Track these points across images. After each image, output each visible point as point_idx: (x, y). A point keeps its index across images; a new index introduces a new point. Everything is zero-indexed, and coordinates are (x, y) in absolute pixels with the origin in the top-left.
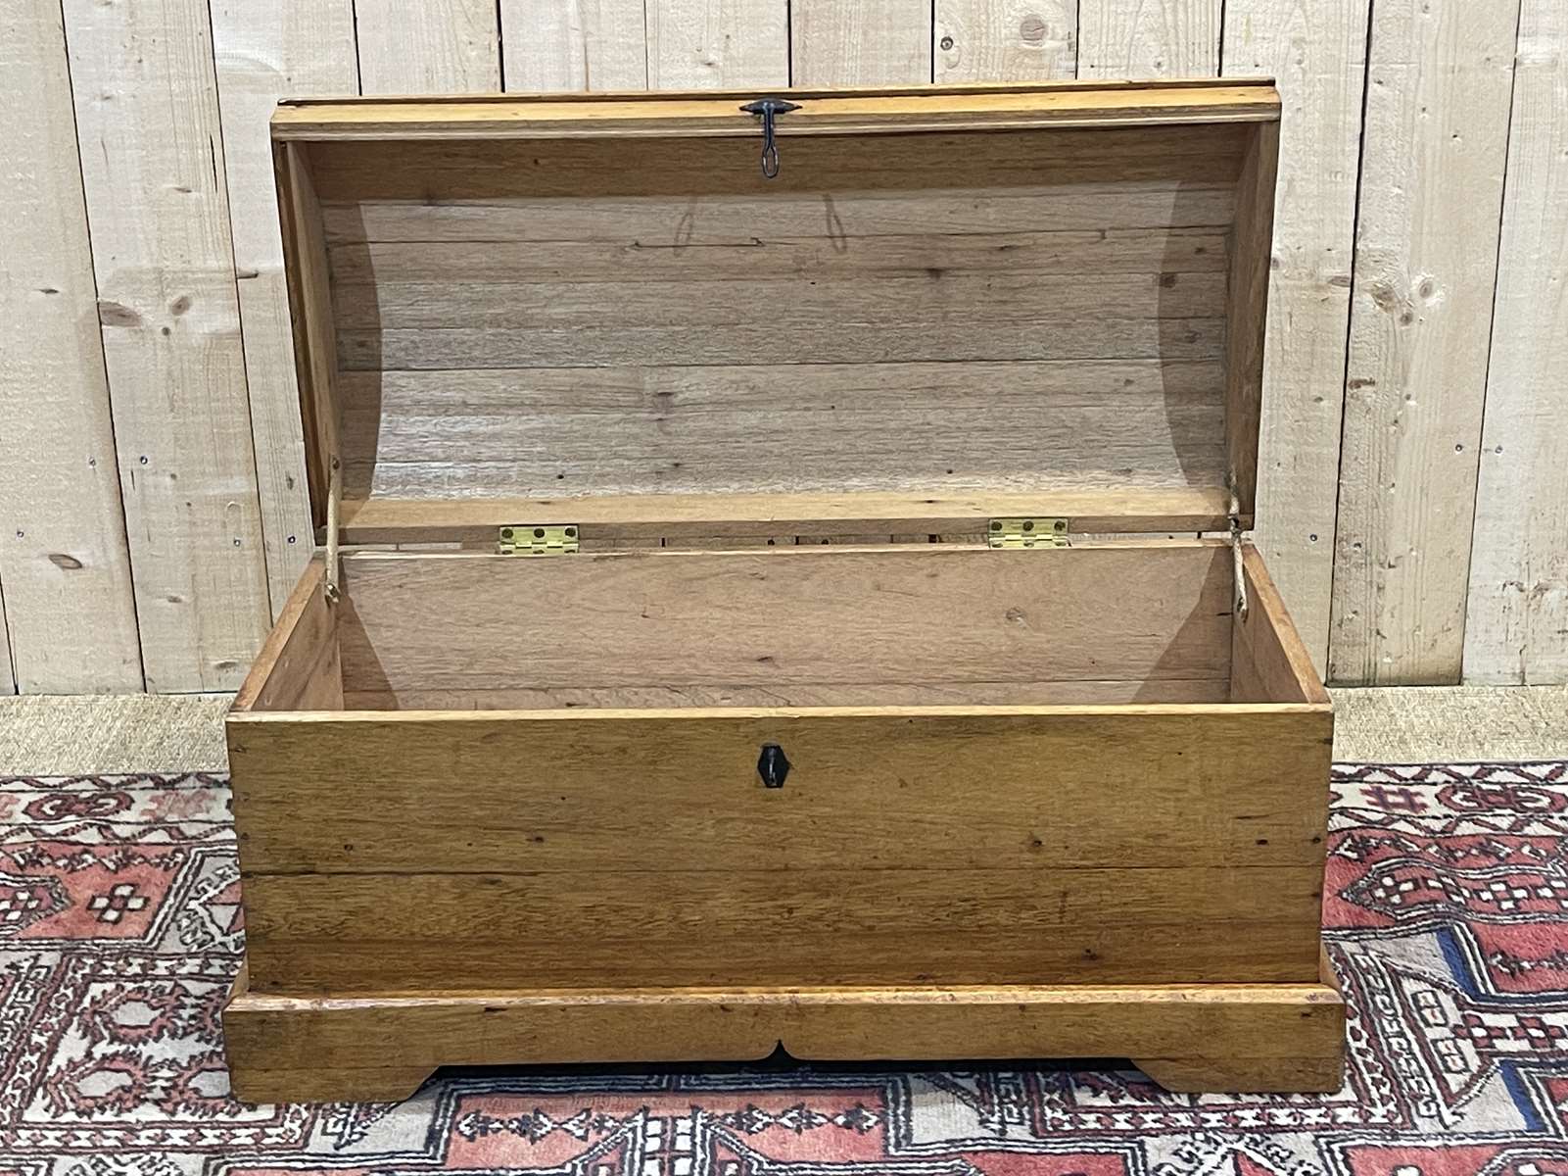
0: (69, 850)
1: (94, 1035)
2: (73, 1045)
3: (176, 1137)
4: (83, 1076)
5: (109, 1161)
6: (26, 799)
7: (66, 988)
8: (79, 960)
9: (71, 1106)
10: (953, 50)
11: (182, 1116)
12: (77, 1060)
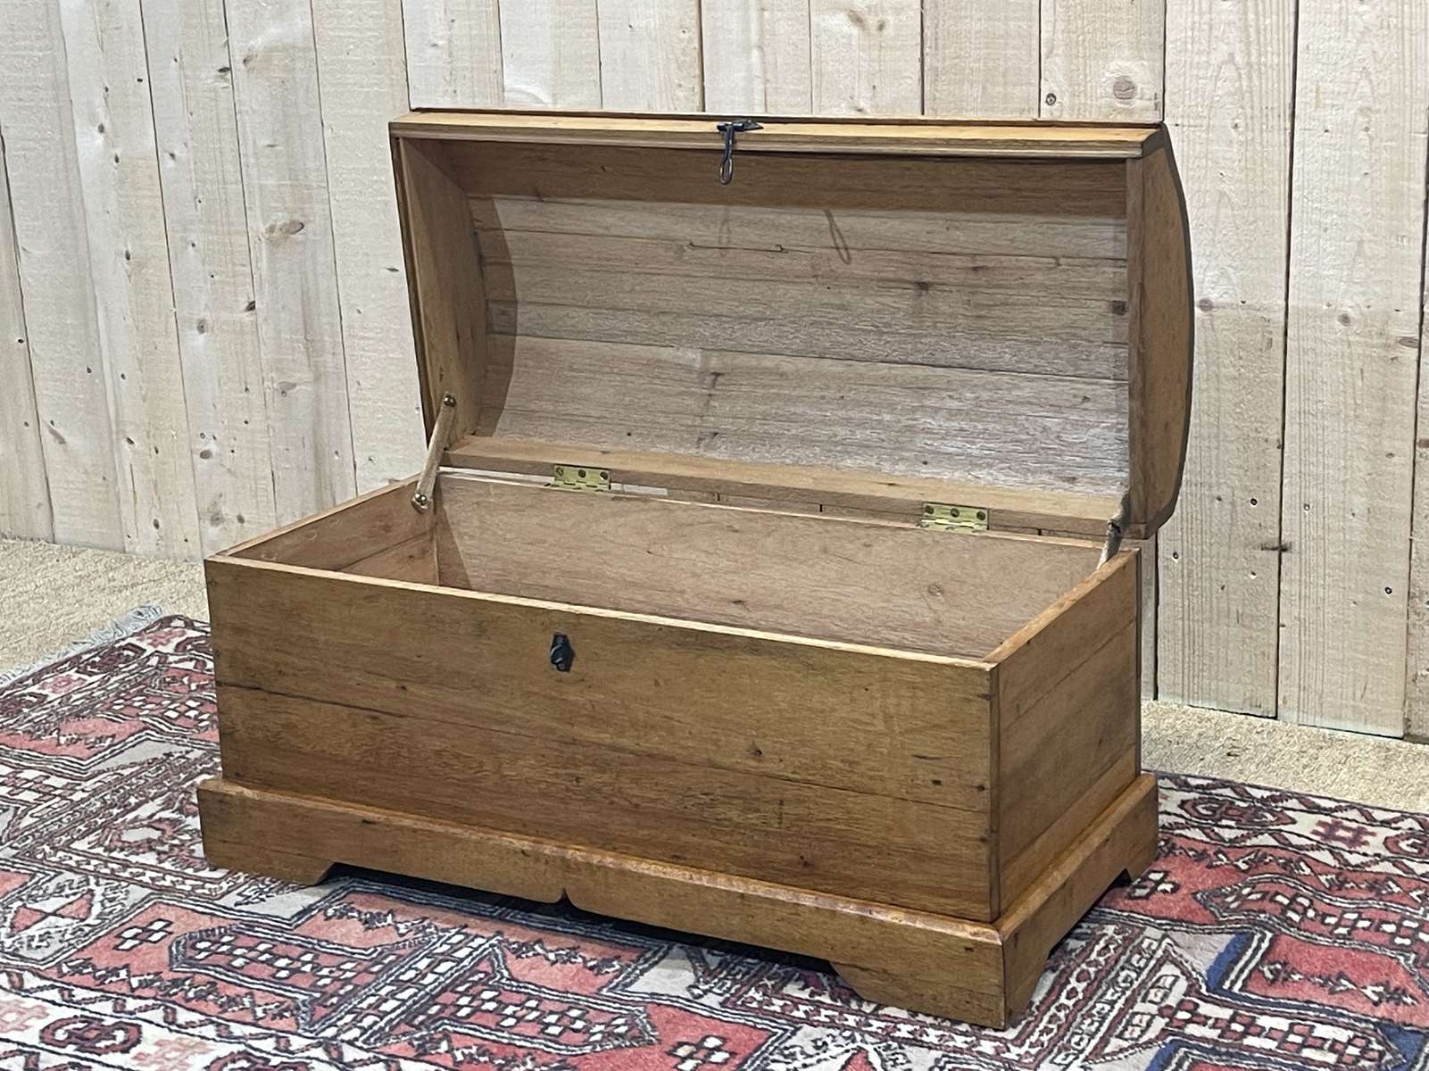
1: (169, 804)
2: (149, 809)
3: (148, 876)
4: (134, 828)
5: (93, 882)
7: (186, 773)
9: (108, 843)
10: (1057, 105)
11: (166, 864)
12: (142, 817)
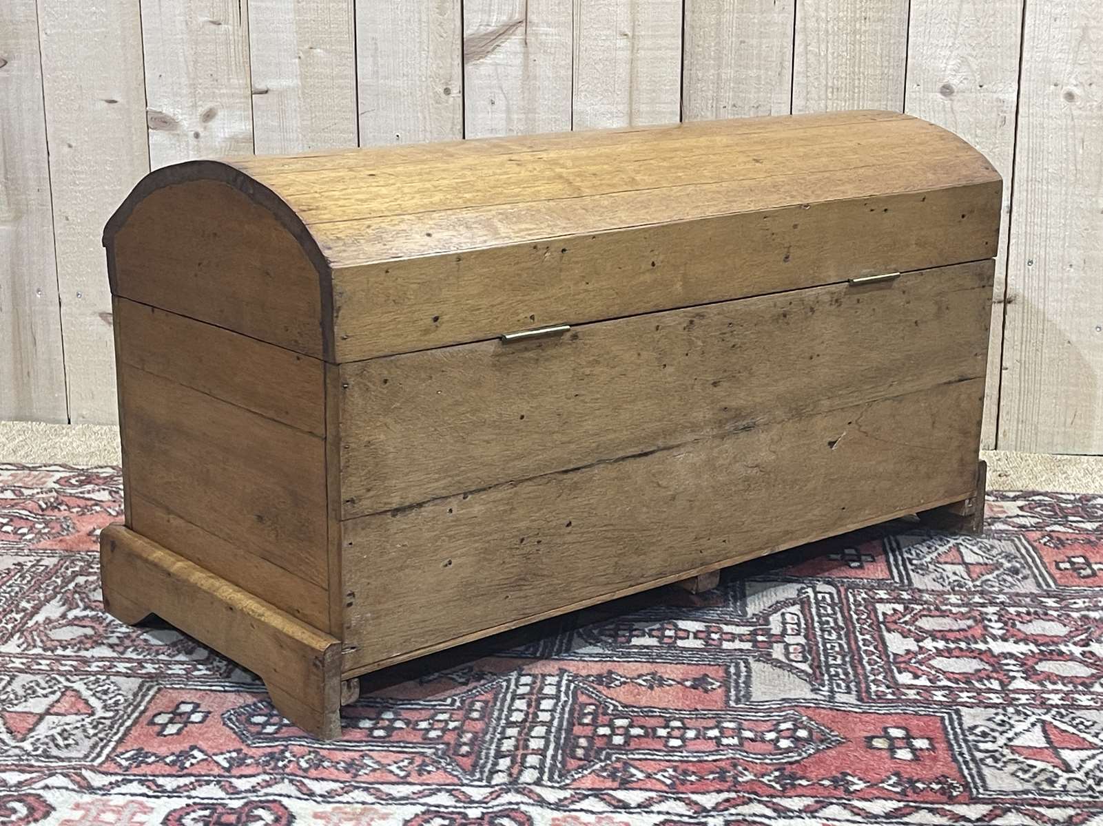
0: (82, 503)
1: (71, 604)
2: (53, 610)
3: (121, 667)
4: (55, 628)
5: (62, 679)
6: (57, 476)
7: (57, 577)
8: (72, 562)
9: (40, 644)
11: (129, 654)
12: (53, 618)
